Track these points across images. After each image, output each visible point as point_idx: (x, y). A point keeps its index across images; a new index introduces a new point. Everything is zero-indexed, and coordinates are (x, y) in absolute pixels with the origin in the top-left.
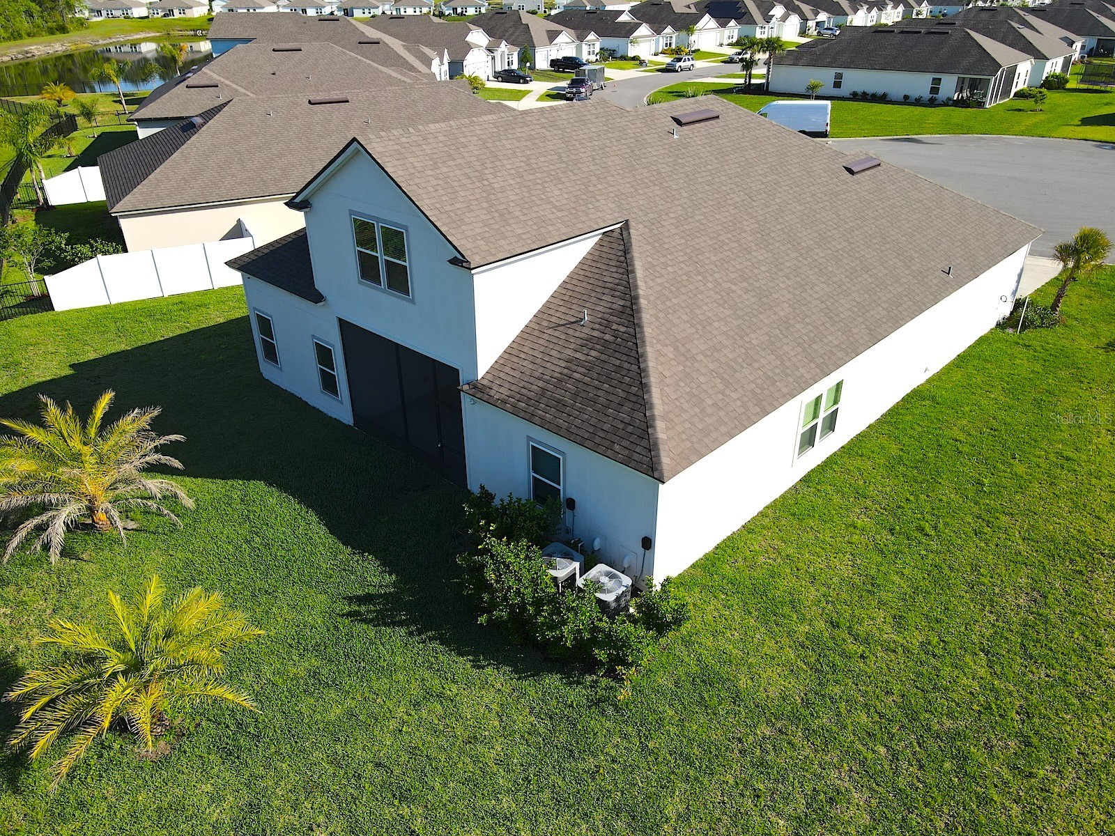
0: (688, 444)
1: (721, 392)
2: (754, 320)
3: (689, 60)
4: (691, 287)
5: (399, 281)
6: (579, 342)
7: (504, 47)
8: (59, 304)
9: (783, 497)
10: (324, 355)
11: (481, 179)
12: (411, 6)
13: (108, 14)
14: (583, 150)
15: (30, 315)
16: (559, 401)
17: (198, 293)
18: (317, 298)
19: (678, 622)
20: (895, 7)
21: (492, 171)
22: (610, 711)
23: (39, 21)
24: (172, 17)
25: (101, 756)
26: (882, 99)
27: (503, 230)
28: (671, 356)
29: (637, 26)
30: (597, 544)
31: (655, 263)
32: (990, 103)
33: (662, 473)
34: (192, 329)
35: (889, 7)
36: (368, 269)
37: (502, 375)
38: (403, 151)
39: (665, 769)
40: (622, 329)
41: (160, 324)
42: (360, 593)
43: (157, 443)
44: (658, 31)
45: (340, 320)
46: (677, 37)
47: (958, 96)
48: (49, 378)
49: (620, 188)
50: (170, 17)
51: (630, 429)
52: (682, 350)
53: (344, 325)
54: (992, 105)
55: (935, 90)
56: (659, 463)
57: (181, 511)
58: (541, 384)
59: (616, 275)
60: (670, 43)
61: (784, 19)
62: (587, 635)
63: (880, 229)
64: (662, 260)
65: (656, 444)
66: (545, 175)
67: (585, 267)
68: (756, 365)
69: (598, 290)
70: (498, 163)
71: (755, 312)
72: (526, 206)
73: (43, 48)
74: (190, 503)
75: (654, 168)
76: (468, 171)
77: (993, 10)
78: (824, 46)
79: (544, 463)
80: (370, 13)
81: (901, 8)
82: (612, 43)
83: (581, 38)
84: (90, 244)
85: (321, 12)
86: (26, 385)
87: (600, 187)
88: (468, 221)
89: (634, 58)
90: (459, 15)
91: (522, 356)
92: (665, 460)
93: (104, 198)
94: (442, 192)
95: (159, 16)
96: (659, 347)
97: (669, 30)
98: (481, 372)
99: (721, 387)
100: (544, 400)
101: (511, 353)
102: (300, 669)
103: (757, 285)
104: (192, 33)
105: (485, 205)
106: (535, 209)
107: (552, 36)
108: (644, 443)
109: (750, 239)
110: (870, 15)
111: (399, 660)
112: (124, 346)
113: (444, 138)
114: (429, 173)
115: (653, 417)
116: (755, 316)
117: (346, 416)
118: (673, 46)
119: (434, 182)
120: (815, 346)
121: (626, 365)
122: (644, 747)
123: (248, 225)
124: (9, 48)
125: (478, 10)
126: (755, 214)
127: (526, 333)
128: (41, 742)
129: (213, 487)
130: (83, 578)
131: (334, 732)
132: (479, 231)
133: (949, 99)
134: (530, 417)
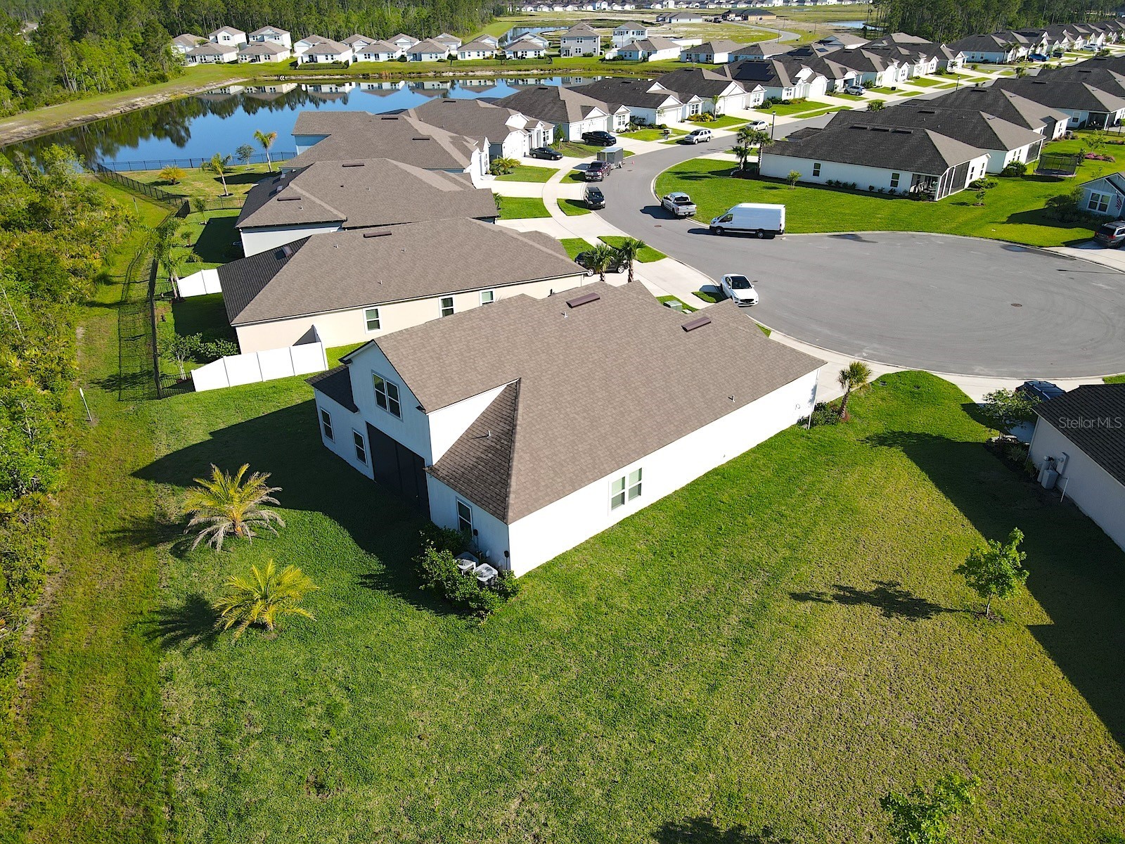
0: (525, 506)
1: (552, 479)
2: (584, 436)
3: (706, 133)
4: (550, 418)
5: (395, 410)
6: (485, 448)
7: (540, 126)
8: (199, 387)
9: (603, 532)
10: (358, 439)
11: (439, 359)
12: (474, 50)
13: (201, 60)
14: (503, 333)
15: (181, 395)
16: (469, 480)
17: (284, 379)
18: (355, 409)
19: (514, 592)
20: (929, 59)
21: (446, 352)
22: (475, 631)
23: (142, 71)
24: (258, 63)
25: (247, 637)
26: (850, 189)
27: (447, 389)
28: (528, 459)
29: (665, 97)
30: (488, 554)
31: (531, 404)
32: (940, 196)
33: (507, 521)
34: (282, 407)
35: (922, 61)
36: (381, 401)
37: (445, 463)
38: (398, 345)
39: (493, 655)
40: (506, 443)
41: (262, 403)
42: (368, 573)
43: (268, 492)
44: (684, 100)
45: (367, 423)
46: (703, 104)
47: (915, 190)
48: (198, 442)
49: (520, 357)
50: (256, 63)
51: (498, 497)
52: (535, 455)
53: (369, 426)
54: (943, 197)
55: (894, 184)
56: (507, 515)
57: (278, 528)
58: (463, 470)
59: (509, 411)
60: (697, 111)
61: (810, 80)
62: (467, 596)
63: (693, 371)
64: (536, 402)
65: (508, 506)
66: (477, 352)
67: (495, 404)
68: (577, 463)
69: (499, 419)
70: (450, 347)
71: (586, 431)
72: (462, 373)
73: (147, 98)
74: (283, 524)
75: (546, 340)
76: (432, 354)
77: (983, 91)
78: (808, 138)
79: (464, 511)
80: (437, 57)
81: (935, 61)
82: (640, 112)
83: (612, 111)
84: (216, 342)
85: (392, 57)
86: (186, 446)
87: (508, 357)
88: (428, 385)
89: (660, 127)
90: (519, 58)
91: (456, 453)
92: (510, 514)
93: (221, 291)
94: (416, 369)
95: (247, 61)
96: (522, 454)
97: (695, 99)
98: (435, 461)
99: (552, 475)
100: (462, 479)
101: (452, 451)
102: (336, 606)
103: (592, 414)
104: (276, 78)
105: (439, 375)
106: (467, 375)
107: (586, 110)
108: (503, 505)
109: (596, 384)
110: (901, 70)
111: (382, 605)
112: (240, 419)
113: (422, 334)
114: (411, 357)
115: (509, 492)
116: (585, 434)
117: (370, 473)
118: (700, 113)
119: (412, 363)
120: (619, 451)
121: (503, 463)
122: (486, 646)
123: (319, 332)
124: (118, 100)
125: (537, 53)
126: (605, 367)
127: (460, 440)
128: (228, 624)
129: (295, 514)
130: (232, 560)
131: (348, 633)
132: (433, 391)
133: (906, 192)
134: (454, 487)
